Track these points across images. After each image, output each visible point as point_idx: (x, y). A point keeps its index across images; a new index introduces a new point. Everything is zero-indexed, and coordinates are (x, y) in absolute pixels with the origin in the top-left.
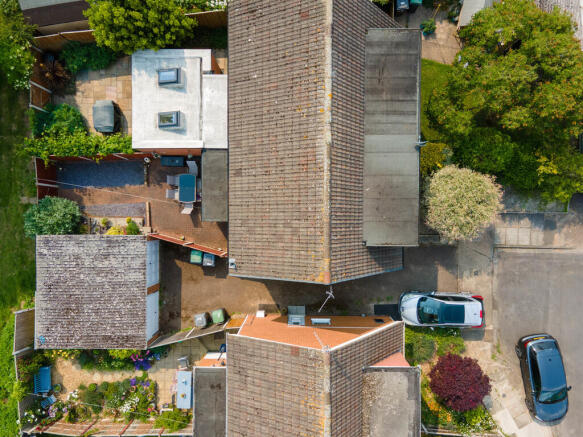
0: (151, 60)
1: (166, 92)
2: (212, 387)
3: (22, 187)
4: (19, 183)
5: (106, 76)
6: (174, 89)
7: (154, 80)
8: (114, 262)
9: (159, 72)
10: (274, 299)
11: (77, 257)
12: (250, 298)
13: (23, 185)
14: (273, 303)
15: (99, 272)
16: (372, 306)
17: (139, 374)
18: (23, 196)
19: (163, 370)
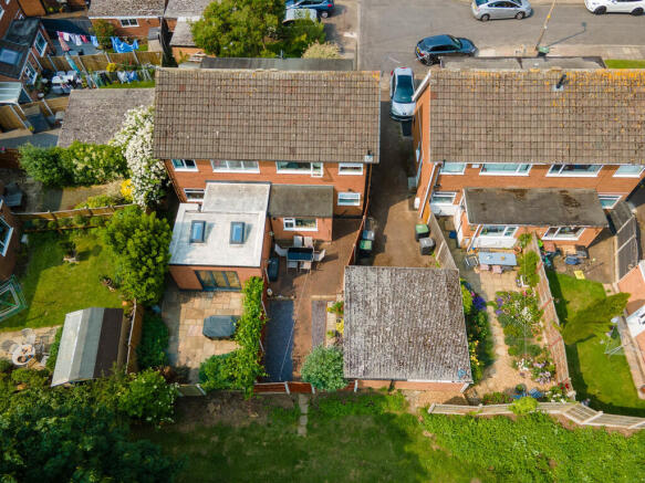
0: (179, 248)
1: (211, 238)
2: (485, 209)
3: (287, 433)
4: (281, 436)
5: (176, 334)
6: (209, 232)
7: (197, 246)
8: (372, 297)
9: (192, 241)
10: (403, 199)
11: (368, 333)
12: (404, 218)
13: (284, 432)
14: (407, 201)
15: (382, 312)
16: (404, 138)
17: (490, 309)
18: (296, 432)
19: (483, 288)
